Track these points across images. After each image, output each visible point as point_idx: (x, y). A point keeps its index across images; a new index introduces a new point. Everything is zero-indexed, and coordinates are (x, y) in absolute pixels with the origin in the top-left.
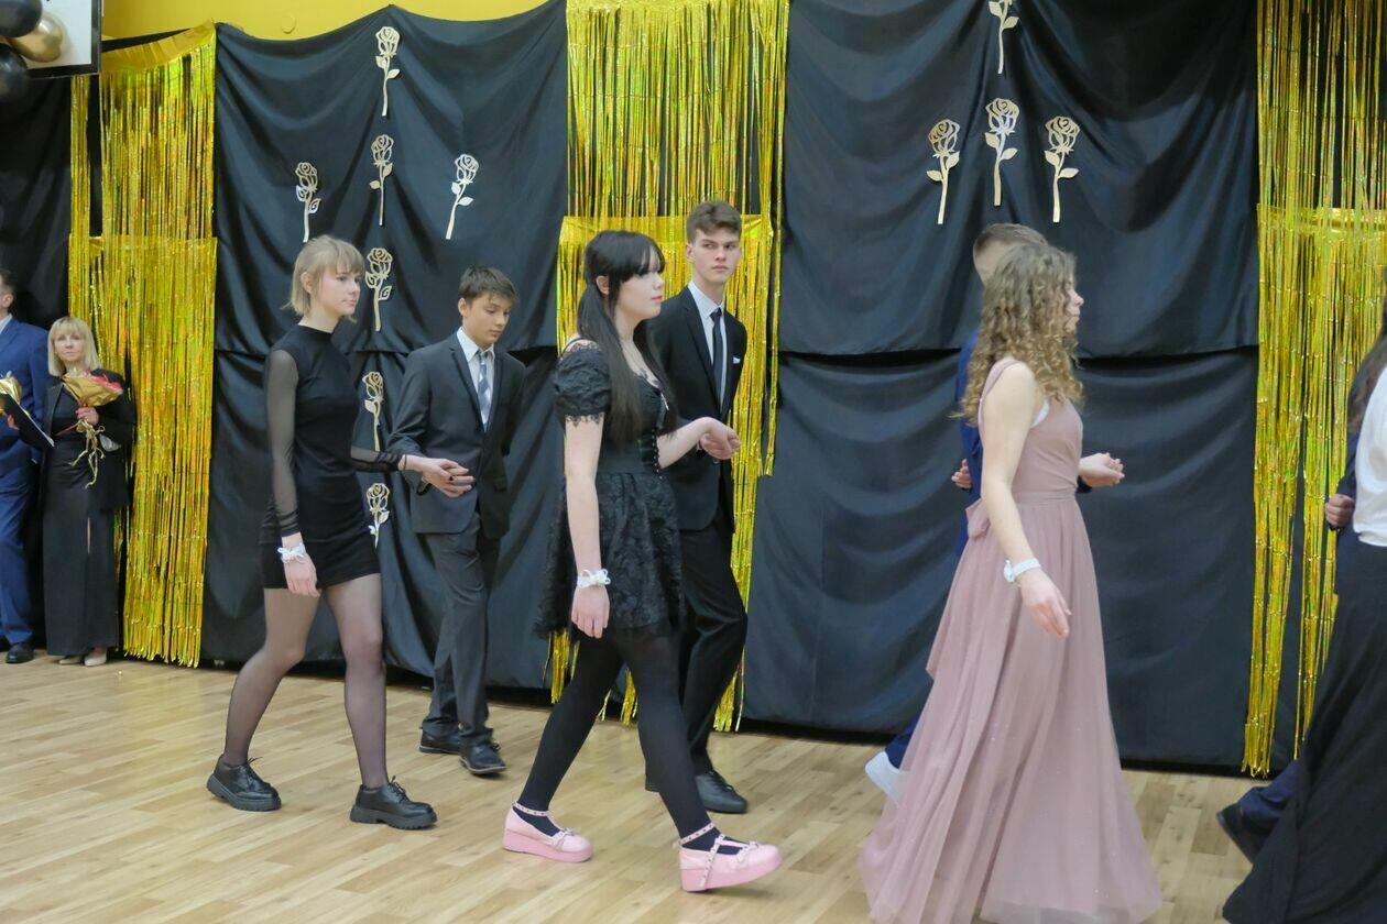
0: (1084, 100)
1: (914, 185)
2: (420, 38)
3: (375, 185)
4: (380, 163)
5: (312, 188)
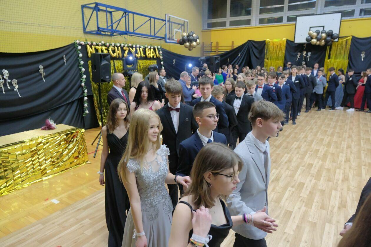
5: (364, 54)
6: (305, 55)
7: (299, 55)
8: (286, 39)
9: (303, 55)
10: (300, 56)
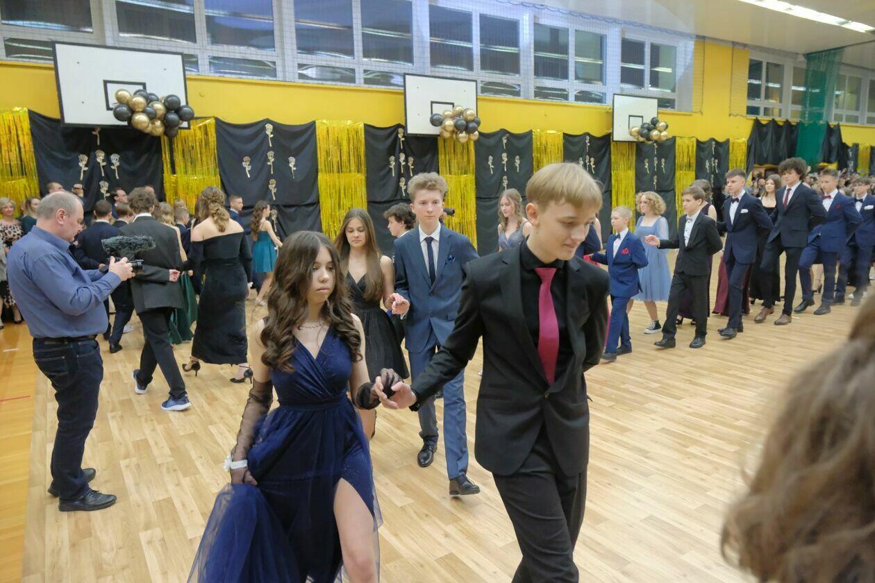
0: (413, 155)
1: (386, 170)
2: (278, 128)
3: (269, 163)
4: (270, 158)
5: (248, 163)
6: (103, 161)
7: (85, 163)
8: (26, 109)
9: (99, 163)
10: (86, 166)
